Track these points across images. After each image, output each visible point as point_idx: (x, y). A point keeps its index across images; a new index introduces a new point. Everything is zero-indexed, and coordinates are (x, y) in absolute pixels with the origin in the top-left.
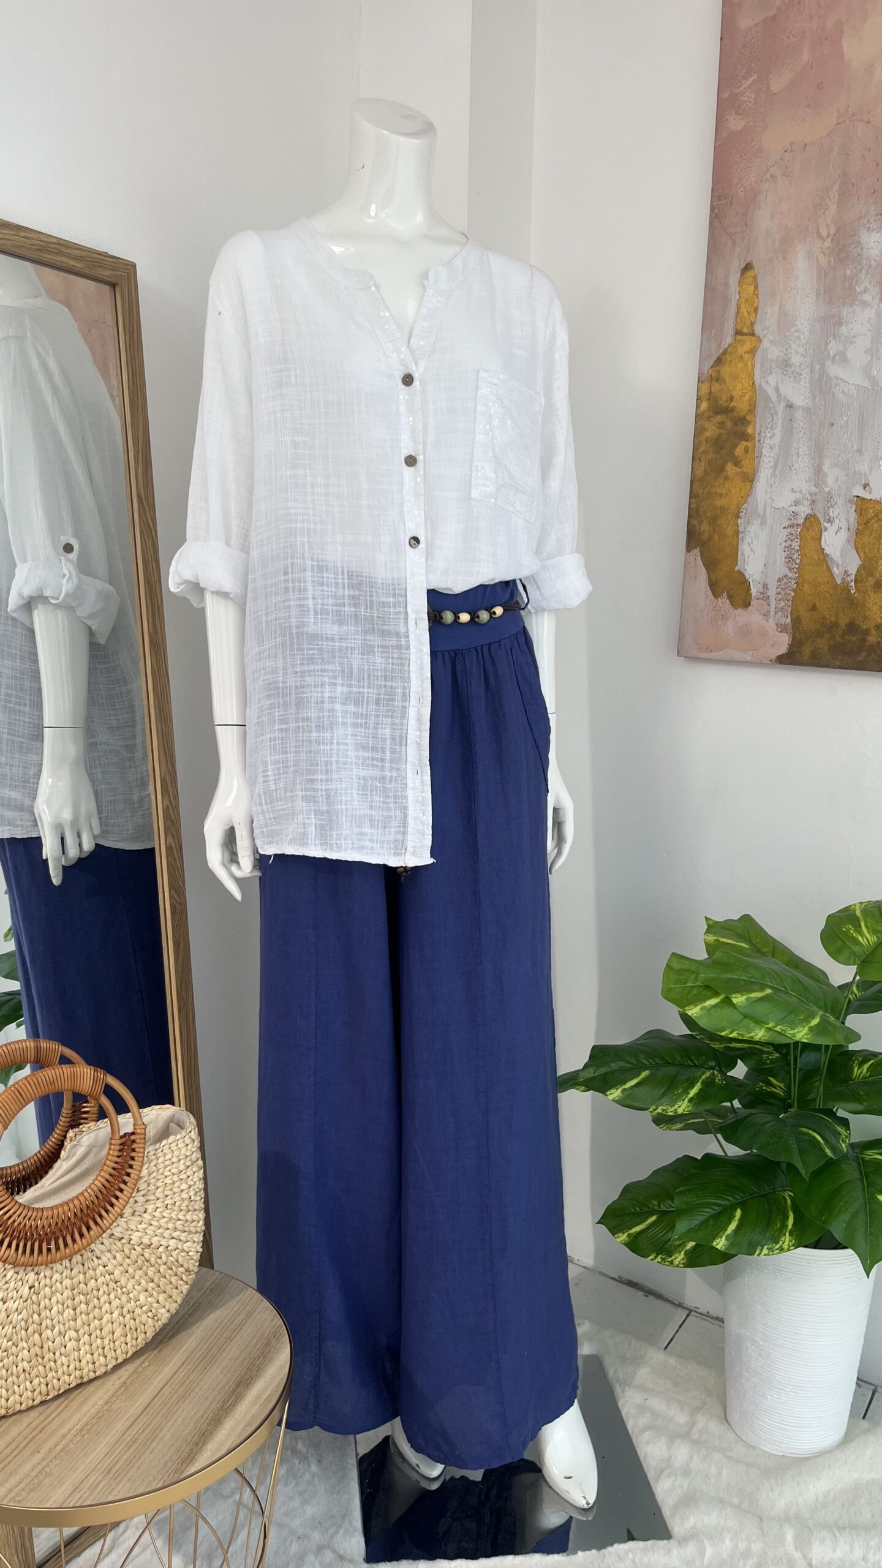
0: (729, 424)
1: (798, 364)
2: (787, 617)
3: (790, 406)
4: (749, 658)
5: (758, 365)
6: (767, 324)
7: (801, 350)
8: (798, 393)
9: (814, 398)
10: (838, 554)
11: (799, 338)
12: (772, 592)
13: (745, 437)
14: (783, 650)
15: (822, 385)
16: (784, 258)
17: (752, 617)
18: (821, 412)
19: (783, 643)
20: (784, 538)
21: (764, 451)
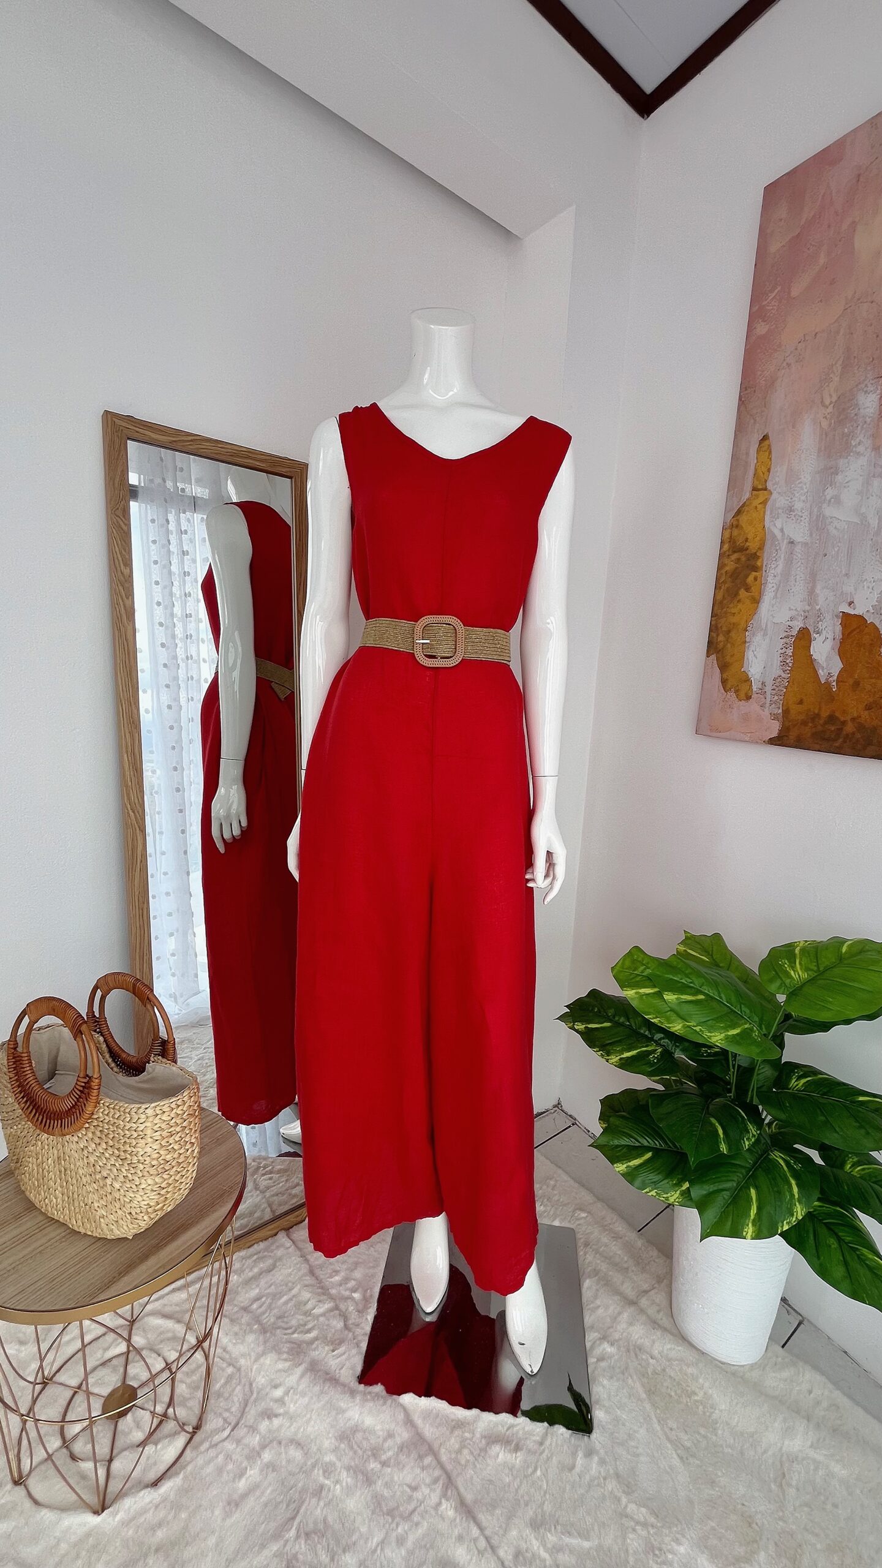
0: (743, 559)
1: (800, 510)
2: (779, 708)
3: (792, 542)
4: (747, 739)
5: (768, 513)
6: (777, 480)
7: (803, 498)
8: (799, 532)
9: (811, 535)
10: (823, 659)
11: (802, 488)
12: (768, 689)
13: (756, 569)
14: (775, 734)
15: (819, 524)
16: (793, 427)
17: (753, 706)
18: (817, 545)
19: (774, 728)
20: (781, 646)
21: (769, 579)
